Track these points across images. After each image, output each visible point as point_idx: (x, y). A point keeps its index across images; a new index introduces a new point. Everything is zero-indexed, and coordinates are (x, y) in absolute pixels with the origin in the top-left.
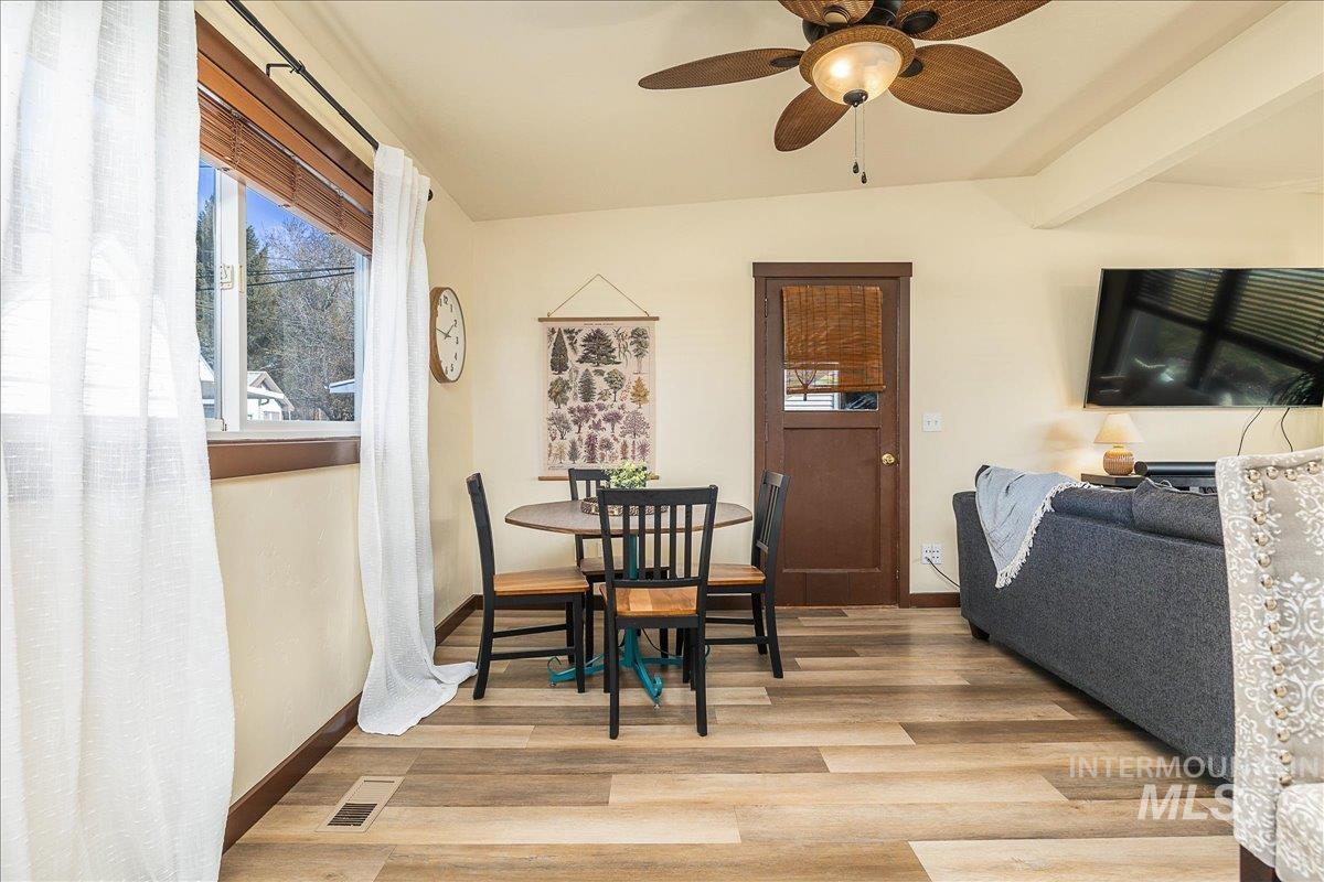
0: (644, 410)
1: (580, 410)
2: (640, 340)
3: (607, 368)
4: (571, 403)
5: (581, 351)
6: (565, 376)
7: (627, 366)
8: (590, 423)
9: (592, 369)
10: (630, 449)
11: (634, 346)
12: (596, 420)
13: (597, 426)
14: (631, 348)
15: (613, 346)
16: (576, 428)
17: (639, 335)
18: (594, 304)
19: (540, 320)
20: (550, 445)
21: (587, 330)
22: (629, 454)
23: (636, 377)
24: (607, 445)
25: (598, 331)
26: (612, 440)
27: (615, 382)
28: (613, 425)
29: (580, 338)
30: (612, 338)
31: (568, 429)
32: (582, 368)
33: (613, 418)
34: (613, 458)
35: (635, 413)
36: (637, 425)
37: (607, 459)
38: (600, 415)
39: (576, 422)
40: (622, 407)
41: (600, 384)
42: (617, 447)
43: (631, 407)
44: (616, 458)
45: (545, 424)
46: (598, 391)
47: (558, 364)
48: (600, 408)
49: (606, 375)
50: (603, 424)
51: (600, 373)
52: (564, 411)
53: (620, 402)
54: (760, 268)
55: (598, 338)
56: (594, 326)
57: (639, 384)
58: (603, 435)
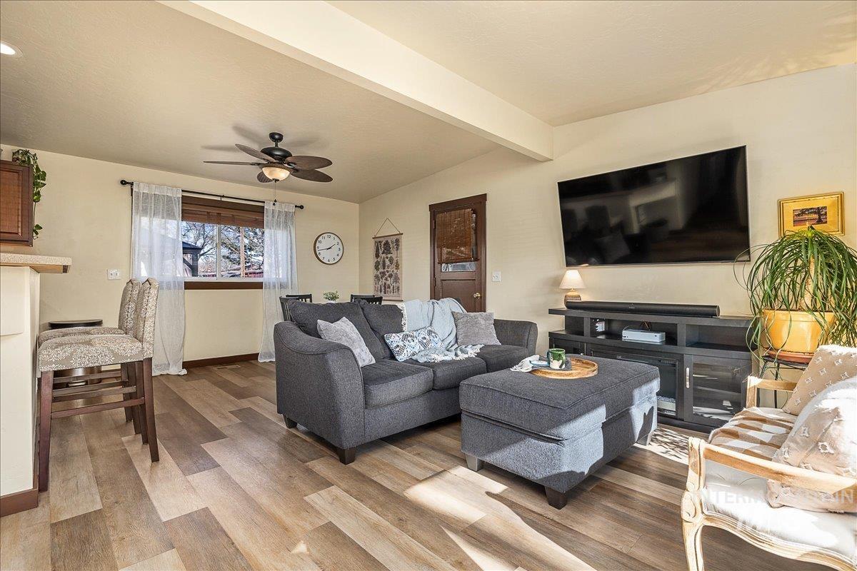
0: (399, 273)
1: (382, 273)
3: (389, 256)
4: (380, 270)
5: (383, 249)
6: (379, 260)
7: (394, 255)
9: (385, 256)
10: (395, 288)
12: (386, 277)
13: (386, 279)
14: (395, 247)
15: (391, 247)
16: (381, 280)
17: (397, 242)
18: (388, 230)
19: (373, 239)
20: (375, 287)
21: (384, 241)
22: (395, 291)
23: (396, 259)
24: (389, 287)
25: (387, 241)
26: (390, 285)
27: (391, 260)
28: (391, 279)
29: (382, 244)
30: (390, 244)
31: (379, 280)
32: (383, 256)
33: (390, 276)
34: (391, 292)
35: (396, 274)
36: (397, 279)
38: (387, 274)
39: (381, 278)
40: (393, 272)
41: (387, 262)
42: (392, 287)
43: (395, 271)
45: (374, 278)
46: (387, 265)
47: (377, 256)
48: (388, 272)
49: (389, 258)
50: (388, 279)
51: (387, 258)
52: (378, 273)
53: (392, 269)
54: (431, 207)
55: (387, 243)
56: (386, 239)
57: (397, 262)
58: (388, 283)
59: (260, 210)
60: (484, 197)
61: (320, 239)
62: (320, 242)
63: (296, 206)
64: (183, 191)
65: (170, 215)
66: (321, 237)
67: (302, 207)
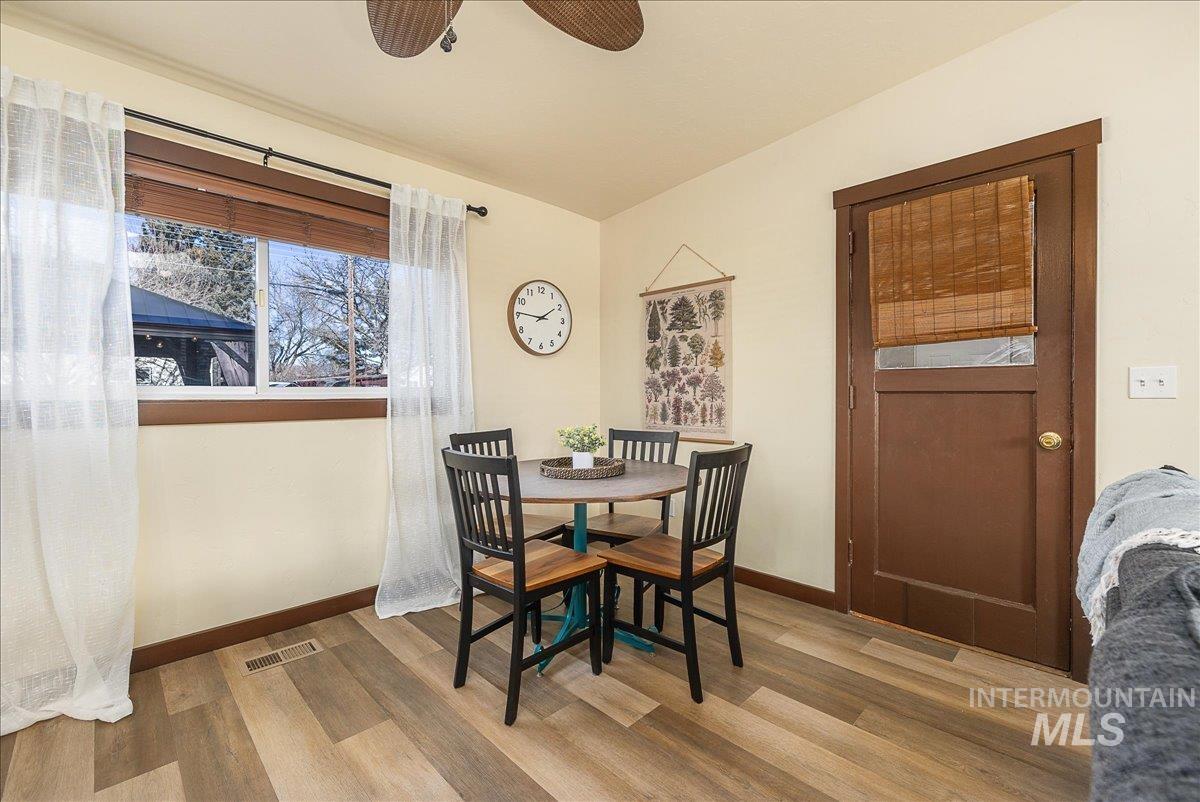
0: (721, 373)
1: (669, 375)
2: (717, 301)
3: (690, 334)
4: (663, 369)
5: (670, 318)
6: (658, 344)
7: (706, 331)
8: (676, 386)
9: (678, 335)
10: (708, 413)
11: (712, 310)
12: (681, 384)
13: (681, 390)
14: (709, 312)
15: (695, 311)
16: (665, 391)
17: (716, 298)
18: (685, 273)
19: (641, 295)
20: (647, 407)
21: (674, 299)
22: (708, 417)
23: (713, 341)
24: (690, 409)
25: (683, 299)
26: (694, 404)
27: (696, 346)
28: (695, 388)
29: (669, 307)
30: (694, 304)
31: (660, 392)
32: (671, 334)
33: (695, 382)
34: (694, 420)
35: (713, 376)
36: (715, 389)
37: (689, 421)
38: (684, 378)
39: (666, 386)
40: (702, 371)
41: (684, 349)
42: (698, 409)
43: (710, 370)
44: (697, 420)
45: (644, 387)
46: (682, 356)
47: (653, 334)
48: (685, 372)
49: (689, 340)
50: (687, 388)
51: (684, 338)
52: (657, 375)
53: (701, 365)
54: (840, 197)
55: (683, 304)
56: (680, 294)
57: (716, 346)
58: (687, 398)
59: (380, 209)
60: (1091, 132)
61: (523, 294)
62: (523, 302)
63: (469, 208)
64: (128, 112)
65: (72, 179)
66: (524, 291)
67: (482, 212)
